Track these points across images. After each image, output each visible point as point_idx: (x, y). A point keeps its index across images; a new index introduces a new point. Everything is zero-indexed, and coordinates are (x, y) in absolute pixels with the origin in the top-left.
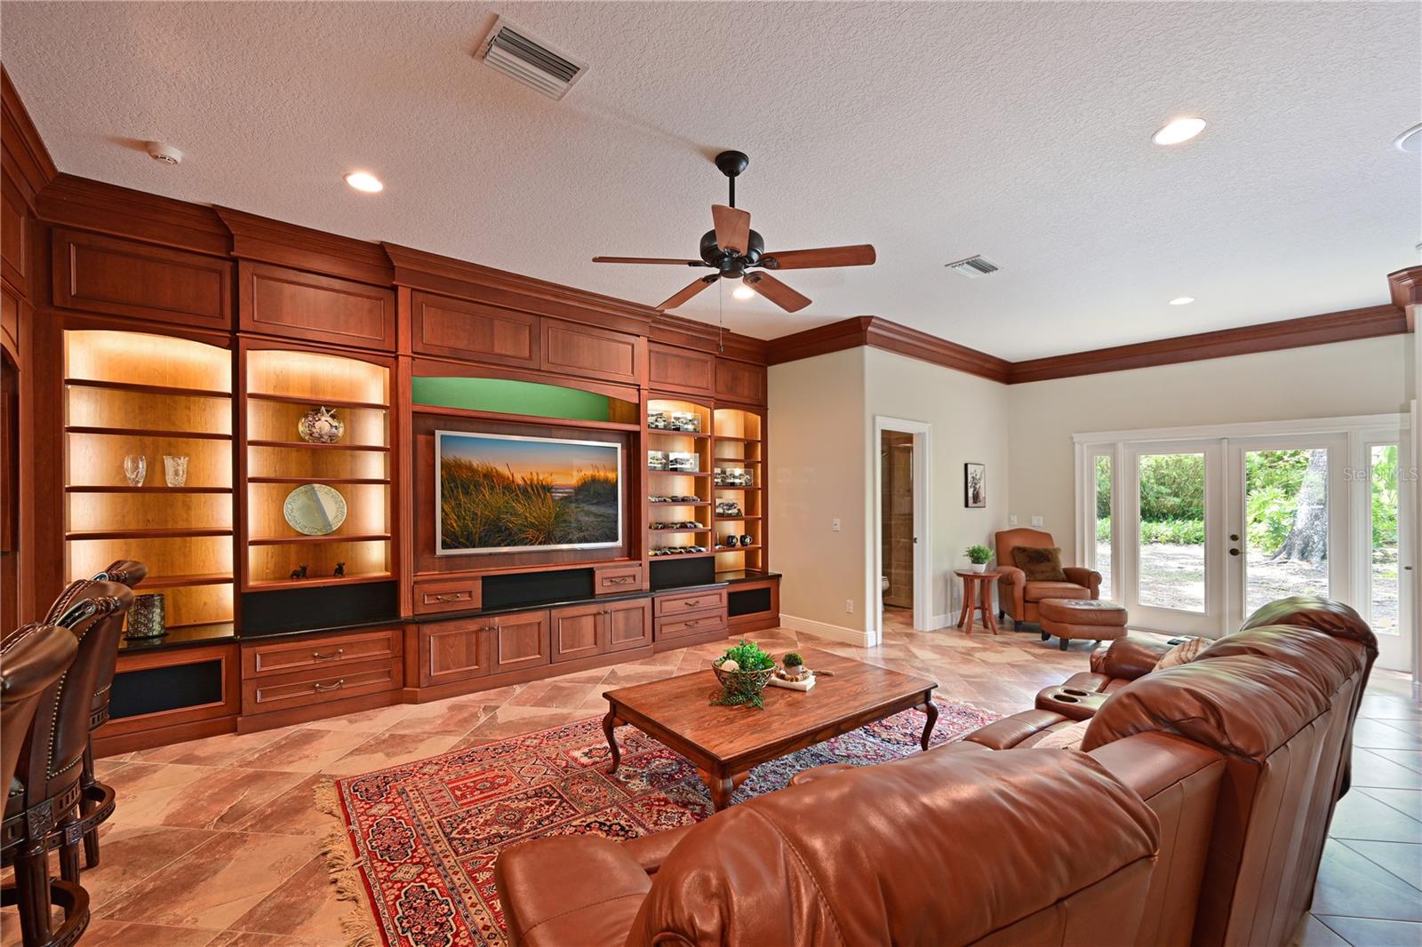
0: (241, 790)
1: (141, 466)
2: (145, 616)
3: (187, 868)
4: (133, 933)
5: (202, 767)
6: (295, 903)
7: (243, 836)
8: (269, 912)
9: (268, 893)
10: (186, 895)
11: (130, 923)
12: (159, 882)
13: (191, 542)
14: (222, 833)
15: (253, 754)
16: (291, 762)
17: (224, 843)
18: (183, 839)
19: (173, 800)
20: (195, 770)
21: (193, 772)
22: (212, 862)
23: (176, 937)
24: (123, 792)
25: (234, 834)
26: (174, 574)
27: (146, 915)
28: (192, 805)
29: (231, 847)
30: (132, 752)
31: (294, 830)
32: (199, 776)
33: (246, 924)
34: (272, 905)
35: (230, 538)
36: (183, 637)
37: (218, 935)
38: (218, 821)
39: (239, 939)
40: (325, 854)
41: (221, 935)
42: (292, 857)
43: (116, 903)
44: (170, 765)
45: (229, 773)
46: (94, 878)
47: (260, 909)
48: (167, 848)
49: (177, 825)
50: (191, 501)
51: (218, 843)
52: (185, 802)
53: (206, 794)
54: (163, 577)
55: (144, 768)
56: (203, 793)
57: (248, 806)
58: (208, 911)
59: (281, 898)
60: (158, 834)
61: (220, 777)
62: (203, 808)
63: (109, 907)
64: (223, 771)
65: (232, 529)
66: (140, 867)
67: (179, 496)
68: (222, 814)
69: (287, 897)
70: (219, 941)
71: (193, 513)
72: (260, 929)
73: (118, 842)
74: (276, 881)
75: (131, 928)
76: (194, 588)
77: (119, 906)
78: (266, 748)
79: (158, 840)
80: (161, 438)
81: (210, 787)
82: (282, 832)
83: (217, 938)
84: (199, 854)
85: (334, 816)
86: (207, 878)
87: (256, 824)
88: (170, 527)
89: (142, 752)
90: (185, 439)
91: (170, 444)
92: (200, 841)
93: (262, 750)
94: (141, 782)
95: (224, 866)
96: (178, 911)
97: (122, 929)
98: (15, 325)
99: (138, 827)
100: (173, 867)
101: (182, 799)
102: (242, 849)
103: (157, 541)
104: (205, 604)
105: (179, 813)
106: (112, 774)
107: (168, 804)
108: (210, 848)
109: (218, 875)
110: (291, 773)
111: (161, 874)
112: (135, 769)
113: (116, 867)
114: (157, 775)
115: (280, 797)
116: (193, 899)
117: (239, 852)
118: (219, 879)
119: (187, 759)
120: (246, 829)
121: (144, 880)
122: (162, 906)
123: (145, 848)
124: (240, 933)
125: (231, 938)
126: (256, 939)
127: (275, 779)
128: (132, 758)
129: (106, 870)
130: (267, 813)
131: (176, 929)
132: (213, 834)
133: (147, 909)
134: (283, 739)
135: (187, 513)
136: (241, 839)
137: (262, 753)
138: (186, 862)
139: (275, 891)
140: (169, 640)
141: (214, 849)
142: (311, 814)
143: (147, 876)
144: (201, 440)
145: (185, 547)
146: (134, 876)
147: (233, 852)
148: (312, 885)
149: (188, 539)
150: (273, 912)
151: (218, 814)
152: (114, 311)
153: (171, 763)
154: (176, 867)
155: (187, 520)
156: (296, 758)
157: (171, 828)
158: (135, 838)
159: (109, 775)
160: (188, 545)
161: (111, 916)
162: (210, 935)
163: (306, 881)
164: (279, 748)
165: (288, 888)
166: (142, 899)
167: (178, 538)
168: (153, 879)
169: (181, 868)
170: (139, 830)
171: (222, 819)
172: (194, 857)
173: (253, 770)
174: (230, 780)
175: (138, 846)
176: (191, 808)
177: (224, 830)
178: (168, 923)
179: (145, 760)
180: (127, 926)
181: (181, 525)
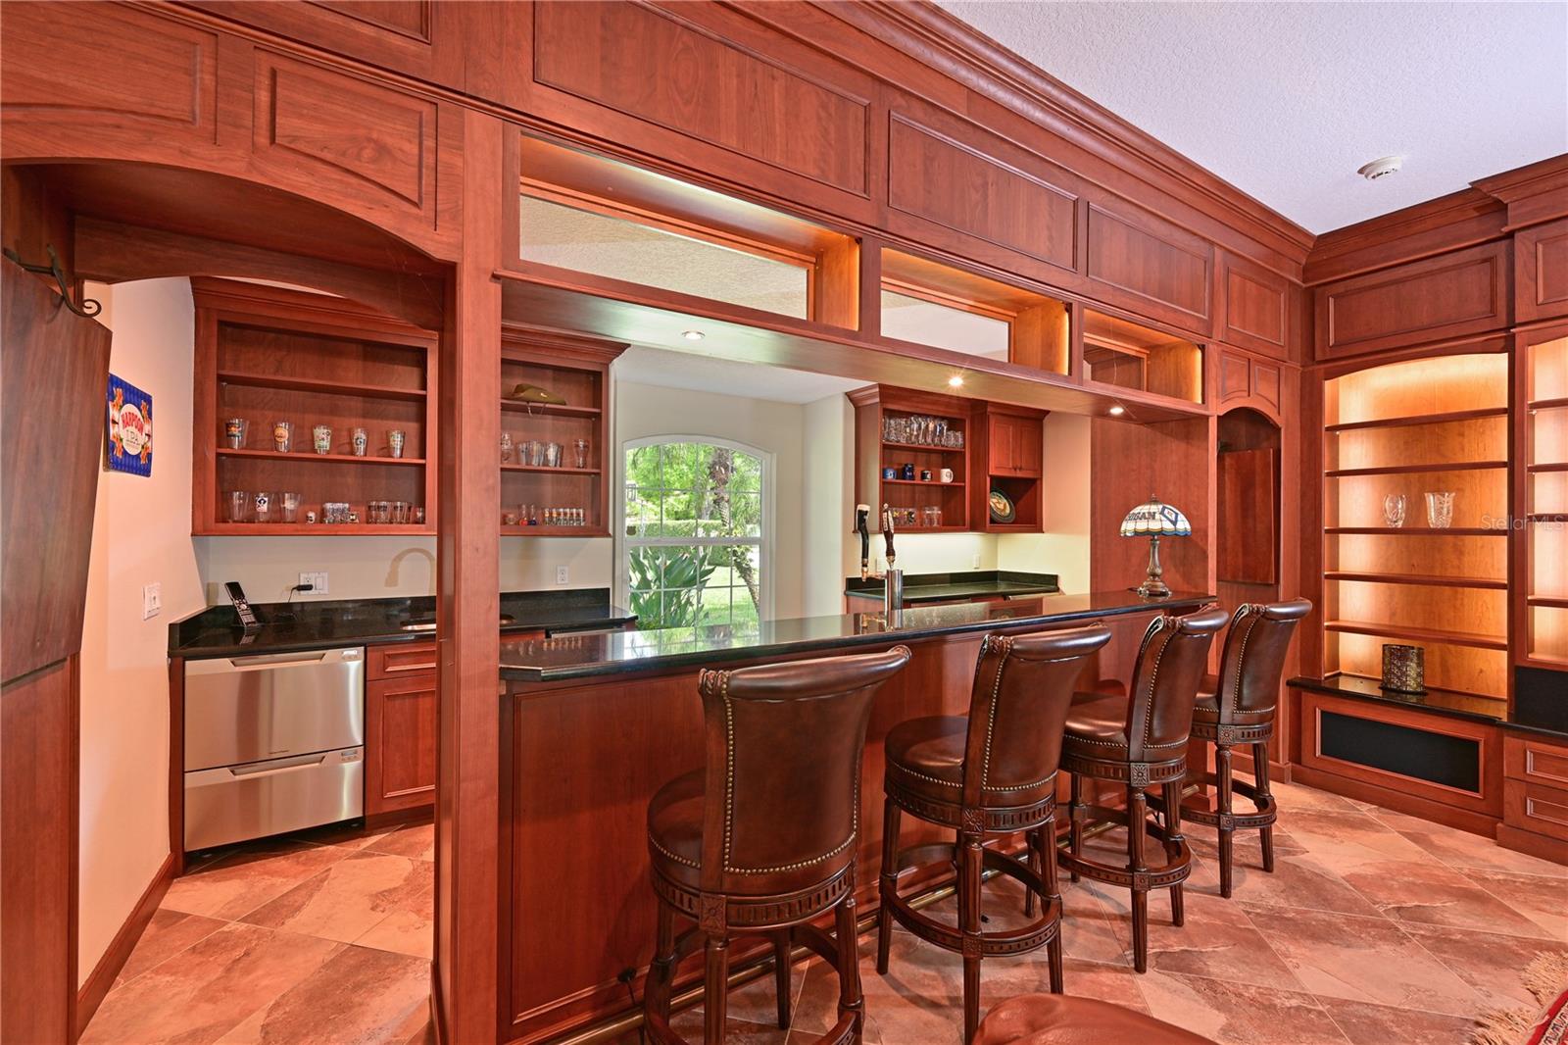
0: (1445, 898)
1: (1400, 506)
2: (1398, 668)
3: (1329, 924)
4: (1250, 936)
5: (1425, 853)
6: (1394, 1034)
7: (1404, 937)
8: (1360, 1017)
9: (1377, 1002)
10: (1309, 943)
11: (1255, 927)
12: (1298, 917)
13: (1463, 593)
14: (1386, 921)
15: (1497, 873)
16: (1540, 910)
17: (1379, 930)
18: (1348, 900)
19: (1371, 864)
20: (1416, 852)
21: (1413, 852)
22: (1353, 936)
23: (1273, 964)
24: (1337, 833)
25: (1397, 929)
26: (1442, 629)
27: (1269, 931)
28: (1383, 879)
29: (1383, 938)
30: (1373, 804)
31: (1465, 974)
32: (1416, 858)
33: (1332, 1006)
34: (1371, 1015)
35: (1505, 593)
36: (1453, 705)
37: (1302, 992)
38: (1393, 908)
39: (1315, 1010)
40: (1479, 1024)
41: (1305, 995)
42: (1436, 995)
43: (1259, 908)
44: (1396, 834)
45: (1449, 875)
46: (1265, 880)
47: (1356, 1007)
48: (1329, 897)
49: (1354, 886)
50: (1464, 545)
51: (1374, 926)
52: (1379, 872)
53: (1406, 879)
54: (1429, 630)
55: (1371, 824)
56: (1404, 875)
57: (1438, 916)
58: (1313, 969)
59: (1386, 1018)
60: (1332, 882)
61: (1436, 872)
62: (1390, 888)
63: (1253, 906)
64: (1444, 869)
65: (1506, 582)
66: (1297, 896)
67: (1450, 538)
68: (1404, 905)
69: (1393, 1021)
70: (1297, 996)
71: (1466, 559)
72: (1342, 1022)
73: (1298, 867)
74: (1397, 1000)
75: (1252, 931)
76: (1467, 649)
77: (1259, 911)
78: (1521, 876)
79: (1328, 886)
80: (1428, 474)
81: (1416, 875)
82: (1450, 966)
83: (1299, 994)
84: (1349, 922)
85: (1538, 1000)
86: (1337, 944)
87: (1429, 938)
88: (1437, 574)
89: (1383, 809)
90: (1457, 472)
91: (1439, 480)
92: (1361, 912)
93: (1514, 875)
94: (1359, 833)
95: (1360, 947)
96: (1292, 949)
97: (1247, 927)
98: (1276, 390)
99: (1321, 866)
100: (1320, 914)
101: (1377, 868)
102: (1392, 948)
103: (1424, 589)
104: (1481, 671)
105: (1364, 877)
106: (1342, 814)
107: (1364, 864)
108: (1364, 924)
109: (1347, 949)
110: (1526, 920)
111: (1306, 912)
112: (1363, 820)
113: (1281, 883)
114: (1375, 836)
115: (1484, 933)
116: (1311, 950)
117: (1386, 948)
118: (1346, 954)
119: (1415, 838)
120: (1414, 935)
121: (1290, 907)
122: (1286, 935)
123: (1313, 885)
124: (1320, 1008)
125: (1310, 1004)
126: (1328, 1024)
127: (1500, 913)
128: (1369, 810)
129: (1274, 880)
130: (1454, 937)
131: (1278, 959)
132: (1377, 914)
133: (1273, 928)
134: (1557, 880)
135: (1459, 559)
136: (1401, 939)
137: (1509, 878)
138: (1334, 920)
139: (1384, 1007)
140: (1428, 702)
141: (1367, 927)
142: (1507, 976)
143: (1295, 906)
144: (1478, 471)
145: (1456, 599)
146: (1287, 899)
147: (1380, 943)
148: (1430, 1037)
149: (1460, 589)
150: (1366, 1021)
151: (1398, 902)
152: (1368, 349)
153: (1399, 832)
154: (1322, 916)
155: (1459, 567)
156: (1553, 910)
157: (1348, 885)
158: (1312, 872)
159: (1338, 813)
160: (1459, 596)
161: (1249, 913)
162: (1297, 986)
163: (1428, 1028)
164: (1541, 886)
165: (1400, 1016)
166: (1277, 919)
167: (1447, 588)
168: (1297, 912)
169: (1324, 920)
170: (1320, 868)
171: (1399, 909)
172: (1343, 920)
173: (1480, 887)
174: (1443, 881)
175: (1310, 880)
176: (1380, 882)
177: (1392, 920)
178: (1277, 950)
179: (1377, 817)
180: (1250, 927)
181: (1452, 573)
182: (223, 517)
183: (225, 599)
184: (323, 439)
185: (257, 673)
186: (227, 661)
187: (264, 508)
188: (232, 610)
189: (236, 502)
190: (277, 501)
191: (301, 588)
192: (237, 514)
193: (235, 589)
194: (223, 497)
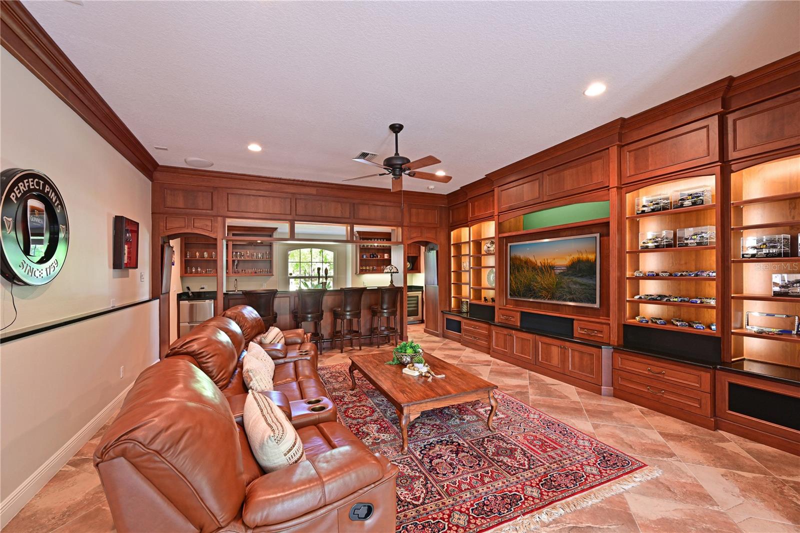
182: (186, 272)
183: (186, 291)
184: (206, 255)
185: (193, 304)
186: (187, 301)
187: (194, 270)
188: (188, 292)
189: (188, 269)
190: (197, 269)
191: (202, 288)
192: (189, 272)
193: (188, 288)
194: (186, 268)
